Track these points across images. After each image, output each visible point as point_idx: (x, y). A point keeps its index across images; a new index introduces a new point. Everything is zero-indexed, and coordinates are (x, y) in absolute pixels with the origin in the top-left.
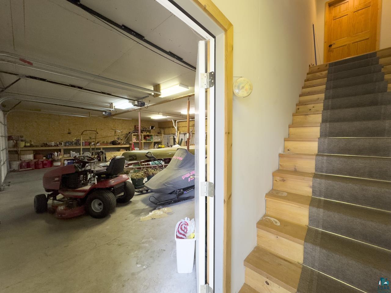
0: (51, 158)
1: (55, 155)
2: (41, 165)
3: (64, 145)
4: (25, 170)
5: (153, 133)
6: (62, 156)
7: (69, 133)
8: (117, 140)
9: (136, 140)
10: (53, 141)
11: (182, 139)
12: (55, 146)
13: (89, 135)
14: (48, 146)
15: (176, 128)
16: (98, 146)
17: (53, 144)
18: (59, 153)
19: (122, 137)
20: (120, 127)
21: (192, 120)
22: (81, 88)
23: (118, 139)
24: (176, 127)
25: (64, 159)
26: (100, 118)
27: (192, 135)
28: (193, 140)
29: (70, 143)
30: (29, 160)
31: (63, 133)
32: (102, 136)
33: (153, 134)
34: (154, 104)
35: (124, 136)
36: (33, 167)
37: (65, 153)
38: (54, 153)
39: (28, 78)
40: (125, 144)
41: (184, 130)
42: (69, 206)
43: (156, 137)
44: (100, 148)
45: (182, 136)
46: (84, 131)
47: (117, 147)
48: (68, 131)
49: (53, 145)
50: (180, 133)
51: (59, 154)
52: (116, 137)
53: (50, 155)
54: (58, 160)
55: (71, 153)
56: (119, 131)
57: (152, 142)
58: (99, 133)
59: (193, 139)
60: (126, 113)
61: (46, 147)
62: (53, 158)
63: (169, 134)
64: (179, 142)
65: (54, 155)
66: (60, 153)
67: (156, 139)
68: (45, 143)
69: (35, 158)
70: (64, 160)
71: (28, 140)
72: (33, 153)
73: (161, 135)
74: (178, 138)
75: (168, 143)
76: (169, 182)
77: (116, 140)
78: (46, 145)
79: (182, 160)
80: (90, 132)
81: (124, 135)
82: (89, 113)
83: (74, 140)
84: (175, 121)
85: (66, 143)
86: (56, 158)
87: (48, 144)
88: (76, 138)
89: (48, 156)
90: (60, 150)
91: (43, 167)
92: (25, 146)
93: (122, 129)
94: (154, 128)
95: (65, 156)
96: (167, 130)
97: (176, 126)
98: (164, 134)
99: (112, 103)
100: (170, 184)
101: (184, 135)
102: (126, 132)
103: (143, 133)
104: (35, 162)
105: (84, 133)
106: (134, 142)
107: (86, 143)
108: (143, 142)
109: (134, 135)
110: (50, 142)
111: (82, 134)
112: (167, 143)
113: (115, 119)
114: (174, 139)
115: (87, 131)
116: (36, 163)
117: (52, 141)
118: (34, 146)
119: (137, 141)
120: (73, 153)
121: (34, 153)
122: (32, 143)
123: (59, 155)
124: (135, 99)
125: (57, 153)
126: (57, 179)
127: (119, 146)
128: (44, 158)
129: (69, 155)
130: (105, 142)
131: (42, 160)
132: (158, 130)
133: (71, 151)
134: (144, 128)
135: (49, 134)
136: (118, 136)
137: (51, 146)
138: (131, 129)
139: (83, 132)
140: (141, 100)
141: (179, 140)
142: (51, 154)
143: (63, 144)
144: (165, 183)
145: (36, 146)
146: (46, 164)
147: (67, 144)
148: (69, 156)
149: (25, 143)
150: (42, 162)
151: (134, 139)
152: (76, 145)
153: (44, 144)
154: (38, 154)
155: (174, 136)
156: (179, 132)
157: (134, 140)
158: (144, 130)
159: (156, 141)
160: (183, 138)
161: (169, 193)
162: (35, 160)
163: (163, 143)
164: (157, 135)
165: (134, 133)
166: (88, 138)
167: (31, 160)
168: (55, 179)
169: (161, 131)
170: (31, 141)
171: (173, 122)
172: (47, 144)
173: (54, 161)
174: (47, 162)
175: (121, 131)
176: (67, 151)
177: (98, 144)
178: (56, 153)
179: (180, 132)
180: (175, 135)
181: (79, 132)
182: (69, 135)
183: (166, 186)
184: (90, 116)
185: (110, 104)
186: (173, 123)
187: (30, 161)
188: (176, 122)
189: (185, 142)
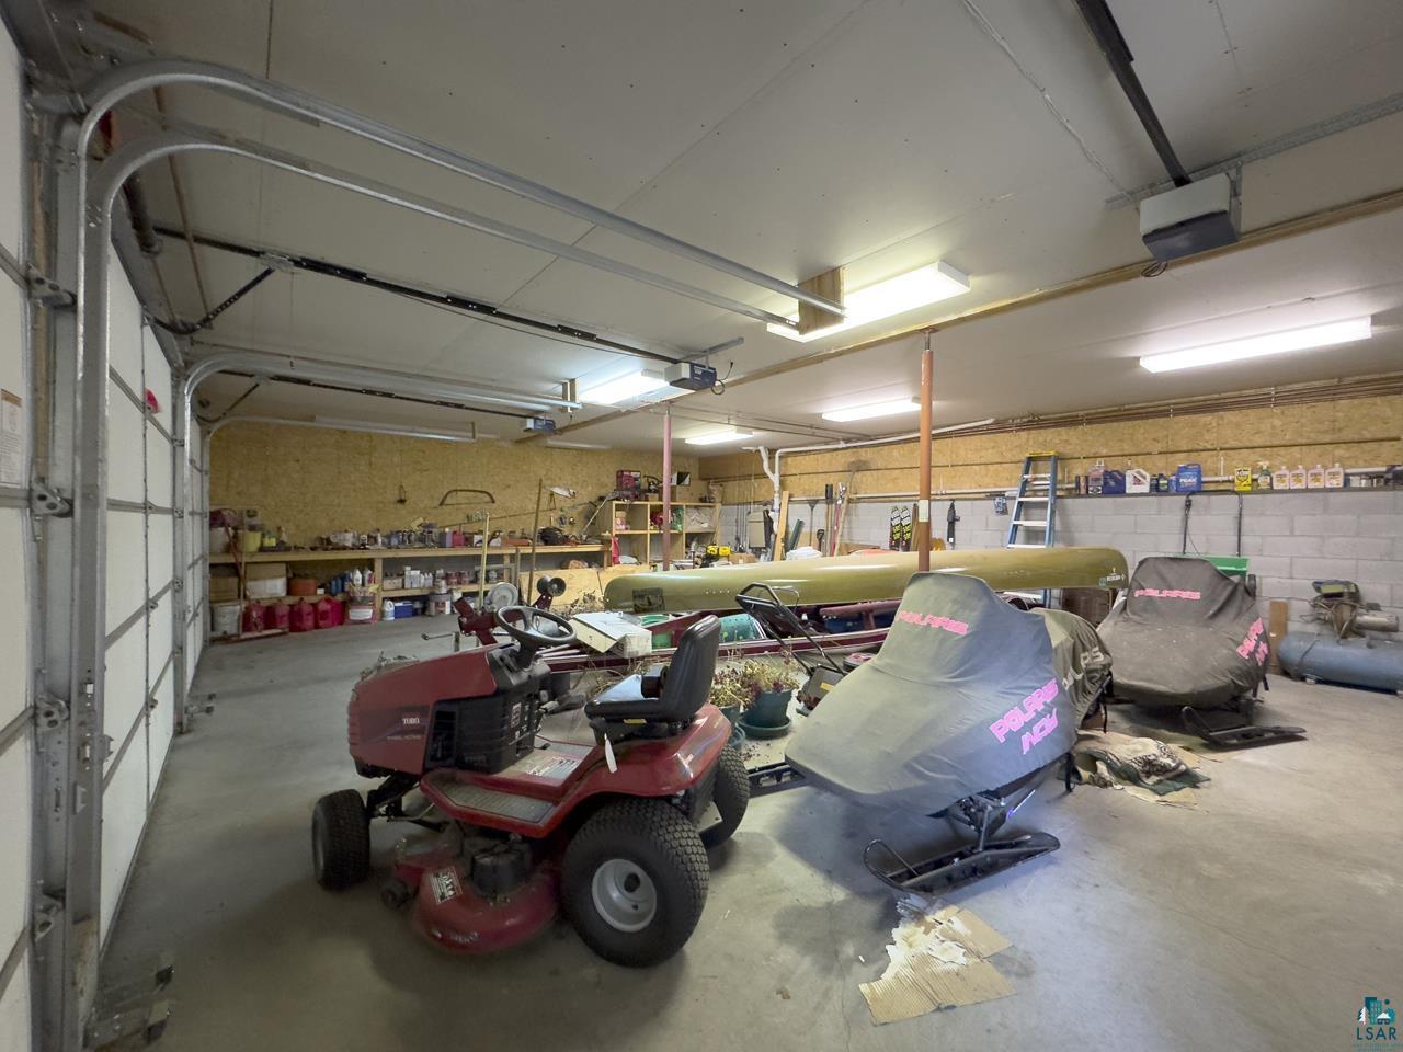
0: (343, 590)
1: (355, 582)
2: (311, 618)
3: (383, 543)
4: (258, 638)
5: (684, 500)
6: (376, 586)
7: (402, 501)
8: (558, 526)
9: (623, 527)
10: (347, 528)
11: (800, 524)
12: (354, 548)
13: (463, 506)
14: (333, 549)
15: (775, 479)
16: (496, 548)
17: (349, 539)
18: (370, 572)
19: (573, 514)
20: (569, 478)
21: (848, 448)
22: (487, 309)
23: (561, 520)
24: (777, 474)
25: (384, 594)
26: (503, 443)
27: (848, 509)
28: (850, 528)
29: (403, 535)
30: (271, 599)
31: (382, 502)
32: (506, 511)
33: (684, 504)
34: (742, 376)
35: (581, 512)
36: (285, 625)
37: (386, 576)
38: (353, 571)
39: (301, 266)
40: (585, 543)
41: (807, 487)
42: (477, 881)
43: (695, 515)
44: (503, 555)
45: (800, 512)
46: (450, 492)
47: (560, 551)
48: (397, 492)
49: (349, 544)
50: (790, 501)
51: (367, 578)
52: (554, 516)
53: (340, 582)
54: (364, 598)
55: (407, 573)
56: (566, 494)
57: (681, 533)
58: (497, 502)
59: (850, 522)
60: (604, 424)
61: (326, 550)
62: (348, 592)
63: (744, 504)
64: (787, 533)
65: (352, 581)
66: (370, 575)
67: (693, 522)
68: (324, 536)
69: (290, 591)
70: (384, 599)
71: (270, 525)
72: (284, 572)
73: (710, 507)
74: (783, 519)
75: (738, 539)
76: (932, 754)
77: (555, 524)
78: (326, 544)
79: (965, 633)
80: (468, 498)
81: (580, 508)
82: (470, 426)
83: (415, 525)
84: (772, 452)
85: (389, 537)
86: (358, 592)
87: (332, 539)
88: (421, 520)
89: (334, 583)
90: (369, 564)
91: (317, 626)
92: (262, 549)
93: (577, 483)
94: (687, 481)
95: (388, 584)
96: (733, 489)
97: (773, 473)
98: (724, 503)
99: (572, 381)
100: (938, 766)
101: (808, 506)
102: (587, 494)
103: (647, 500)
104: (291, 606)
105: (448, 501)
106: (617, 535)
107: (456, 537)
108: (649, 532)
109: (619, 508)
110: (341, 532)
111: (442, 504)
112: (734, 538)
113: (553, 448)
114: (768, 523)
115: (459, 493)
116: (295, 609)
117: (346, 531)
118: (287, 549)
119: (626, 529)
120: (413, 573)
121: (288, 571)
122: (284, 537)
123: (366, 582)
124: (677, 358)
125: (362, 573)
126: (413, 721)
127: (567, 549)
128: (321, 591)
129: (401, 580)
130: (518, 534)
131: (313, 599)
132: (700, 488)
133: (408, 568)
134: (650, 480)
135: (339, 505)
136: (562, 510)
137: (345, 548)
138: (607, 485)
139: (446, 496)
140: (704, 359)
141: (787, 526)
142: (344, 578)
143: (380, 540)
144: (917, 760)
145: (297, 548)
146: (324, 615)
147: (394, 542)
148: (400, 586)
149: (263, 536)
150: (314, 605)
151: (619, 521)
152: (421, 545)
153: (322, 539)
154: (300, 576)
155: (768, 512)
156: (786, 494)
157: (618, 526)
158: (652, 487)
159: (694, 528)
160: (807, 520)
161: (934, 812)
162: (292, 600)
163: (718, 538)
164: (696, 507)
165: (617, 499)
166: (461, 518)
167: (280, 599)
168: (406, 721)
169: (710, 492)
170: (279, 528)
171: (764, 455)
172: (328, 541)
173: (350, 601)
174: (328, 607)
175: (572, 491)
176: (394, 568)
177: (494, 543)
178: (358, 575)
179: (791, 496)
180: (769, 507)
181: (432, 498)
182: (399, 506)
183: (920, 775)
184: (474, 437)
185: (564, 385)
186: (762, 461)
187: (275, 601)
188: (777, 455)
189: (814, 536)
